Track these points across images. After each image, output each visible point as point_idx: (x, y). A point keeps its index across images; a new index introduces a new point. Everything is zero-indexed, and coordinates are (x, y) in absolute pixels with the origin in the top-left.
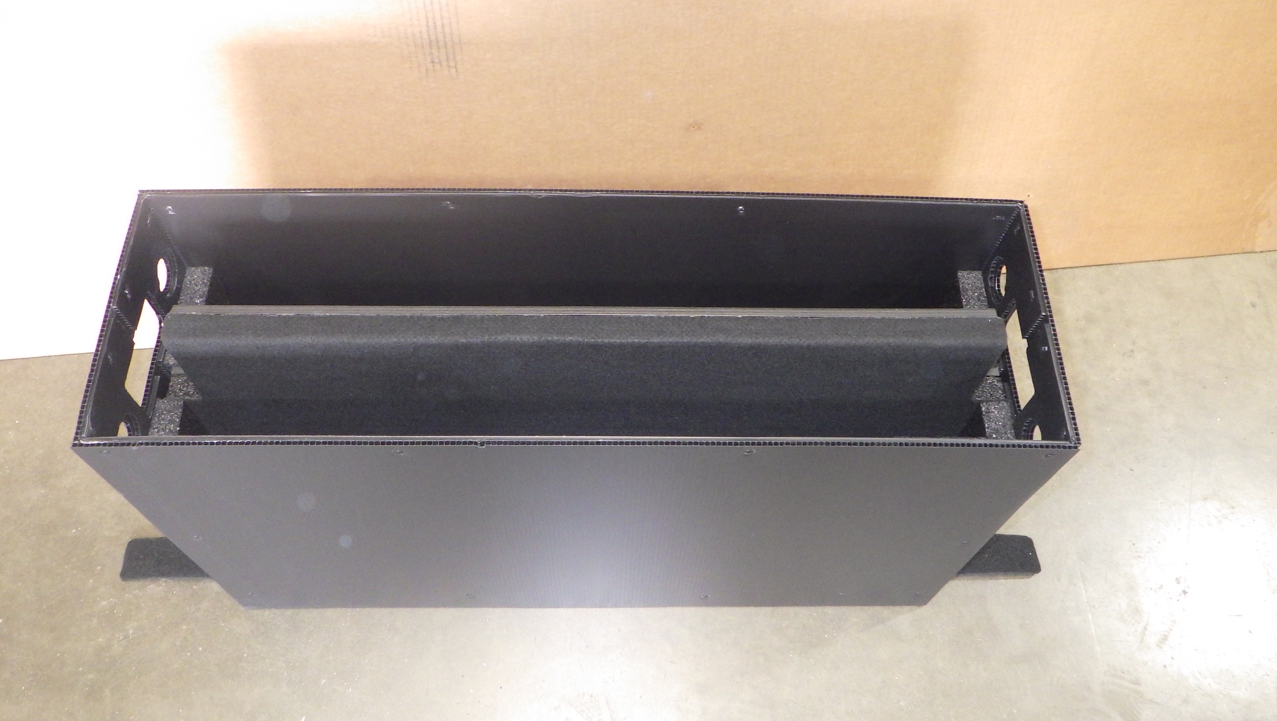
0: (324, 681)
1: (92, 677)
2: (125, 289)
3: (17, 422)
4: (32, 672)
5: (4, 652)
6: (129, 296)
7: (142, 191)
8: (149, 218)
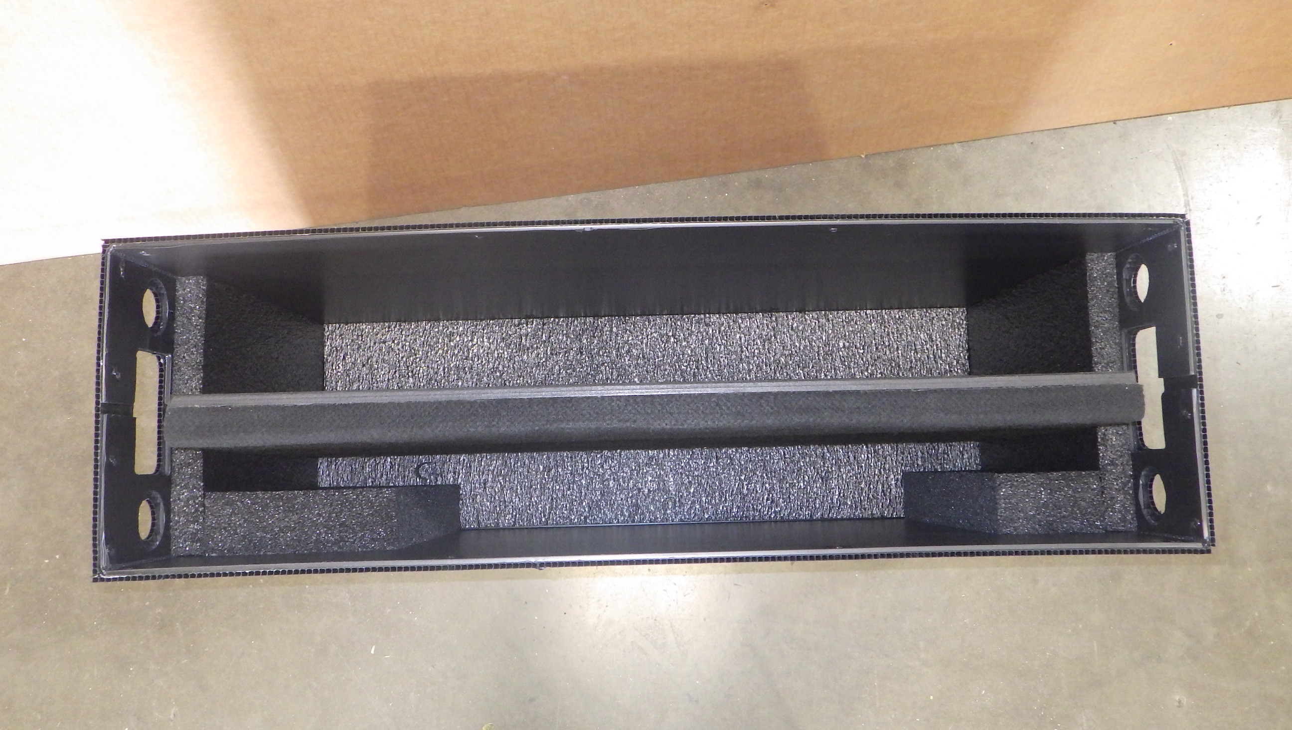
0: (389, 611)
1: (160, 611)
2: (112, 370)
3: (24, 340)
4: (100, 608)
5: (69, 588)
6: (118, 377)
7: (107, 241)
8: (121, 269)
